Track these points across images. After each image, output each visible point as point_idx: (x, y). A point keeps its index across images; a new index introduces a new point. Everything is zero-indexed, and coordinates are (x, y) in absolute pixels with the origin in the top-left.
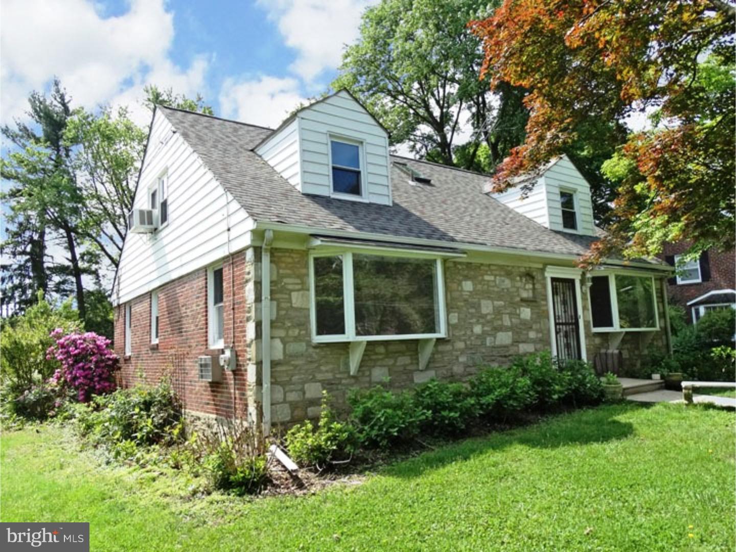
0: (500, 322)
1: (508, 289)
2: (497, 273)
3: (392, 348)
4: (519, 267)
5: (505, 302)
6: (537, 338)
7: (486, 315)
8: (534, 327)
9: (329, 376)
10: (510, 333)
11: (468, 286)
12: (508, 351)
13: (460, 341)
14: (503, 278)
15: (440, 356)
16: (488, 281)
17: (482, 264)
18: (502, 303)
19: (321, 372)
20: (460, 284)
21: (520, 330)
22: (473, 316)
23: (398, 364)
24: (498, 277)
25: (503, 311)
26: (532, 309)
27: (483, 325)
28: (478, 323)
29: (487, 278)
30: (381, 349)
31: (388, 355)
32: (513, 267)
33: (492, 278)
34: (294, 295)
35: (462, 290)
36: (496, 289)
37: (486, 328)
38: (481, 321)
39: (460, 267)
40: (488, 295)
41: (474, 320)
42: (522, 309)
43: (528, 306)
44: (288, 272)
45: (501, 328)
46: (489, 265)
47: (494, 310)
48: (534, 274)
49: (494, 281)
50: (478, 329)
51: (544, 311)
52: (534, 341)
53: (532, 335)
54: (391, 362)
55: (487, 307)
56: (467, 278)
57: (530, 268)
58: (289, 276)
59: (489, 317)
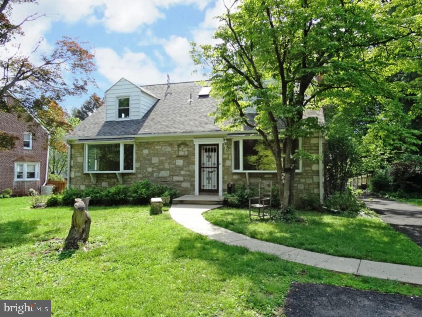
0: (163, 167)
1: (169, 152)
2: (162, 145)
3: (109, 176)
4: (177, 141)
5: (166, 158)
6: (186, 174)
7: (155, 163)
8: (184, 169)
9: (88, 184)
10: (168, 172)
11: (146, 152)
12: (167, 179)
13: (140, 174)
14: (166, 147)
15: (130, 179)
16: (157, 149)
17: (154, 142)
18: (165, 158)
19: (85, 182)
20: (142, 151)
21: (175, 171)
22: (147, 164)
23: (112, 181)
24: (163, 147)
25: (165, 162)
26: (184, 161)
27: (153, 168)
28: (150, 167)
29: (157, 147)
30: (106, 176)
31: (108, 178)
32: (173, 141)
33: (160, 147)
34: (78, 158)
35: (143, 154)
36: (162, 152)
37: (154, 169)
38: (152, 166)
39: (142, 144)
40: (156, 155)
41: (148, 166)
42: (177, 160)
43: (181, 159)
44: (77, 151)
45: (163, 169)
46: (159, 142)
47: (159, 161)
48: (188, 143)
49: (162, 148)
50: (150, 170)
51: (192, 161)
52: (183, 176)
53: (183, 172)
54: (109, 180)
55: (155, 160)
56: (146, 148)
57: (185, 141)
58: (77, 153)
59: (156, 165)
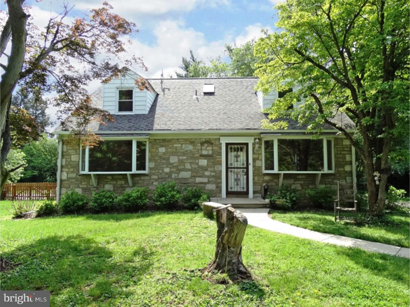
0: (183, 167)
1: (190, 150)
2: (182, 143)
3: (114, 177)
4: (200, 139)
5: (187, 157)
6: (210, 175)
7: (173, 163)
8: (209, 169)
9: (85, 186)
10: (190, 173)
11: (162, 150)
12: (188, 181)
13: (155, 175)
14: (187, 145)
15: (142, 181)
16: (176, 147)
17: (173, 139)
18: (185, 157)
19: (81, 184)
20: (157, 149)
21: (198, 171)
22: (163, 164)
23: (118, 183)
24: (184, 145)
25: (186, 161)
26: (208, 161)
27: (171, 168)
28: (167, 167)
29: (175, 145)
30: (110, 177)
31: (113, 179)
32: (196, 139)
33: (180, 145)
34: (72, 156)
35: (158, 152)
36: (182, 151)
37: (172, 170)
38: (170, 166)
39: (158, 141)
40: (175, 154)
41: (165, 166)
42: (200, 160)
43: (205, 159)
44: (71, 148)
45: (185, 170)
46: (178, 139)
47: (179, 161)
48: (213, 141)
49: (181, 147)
50: (167, 170)
51: (218, 161)
52: (208, 177)
53: (207, 173)
54: (115, 183)
55: (174, 160)
56: (162, 146)
57: (209, 139)
58: (71, 150)
59: (174, 165)
